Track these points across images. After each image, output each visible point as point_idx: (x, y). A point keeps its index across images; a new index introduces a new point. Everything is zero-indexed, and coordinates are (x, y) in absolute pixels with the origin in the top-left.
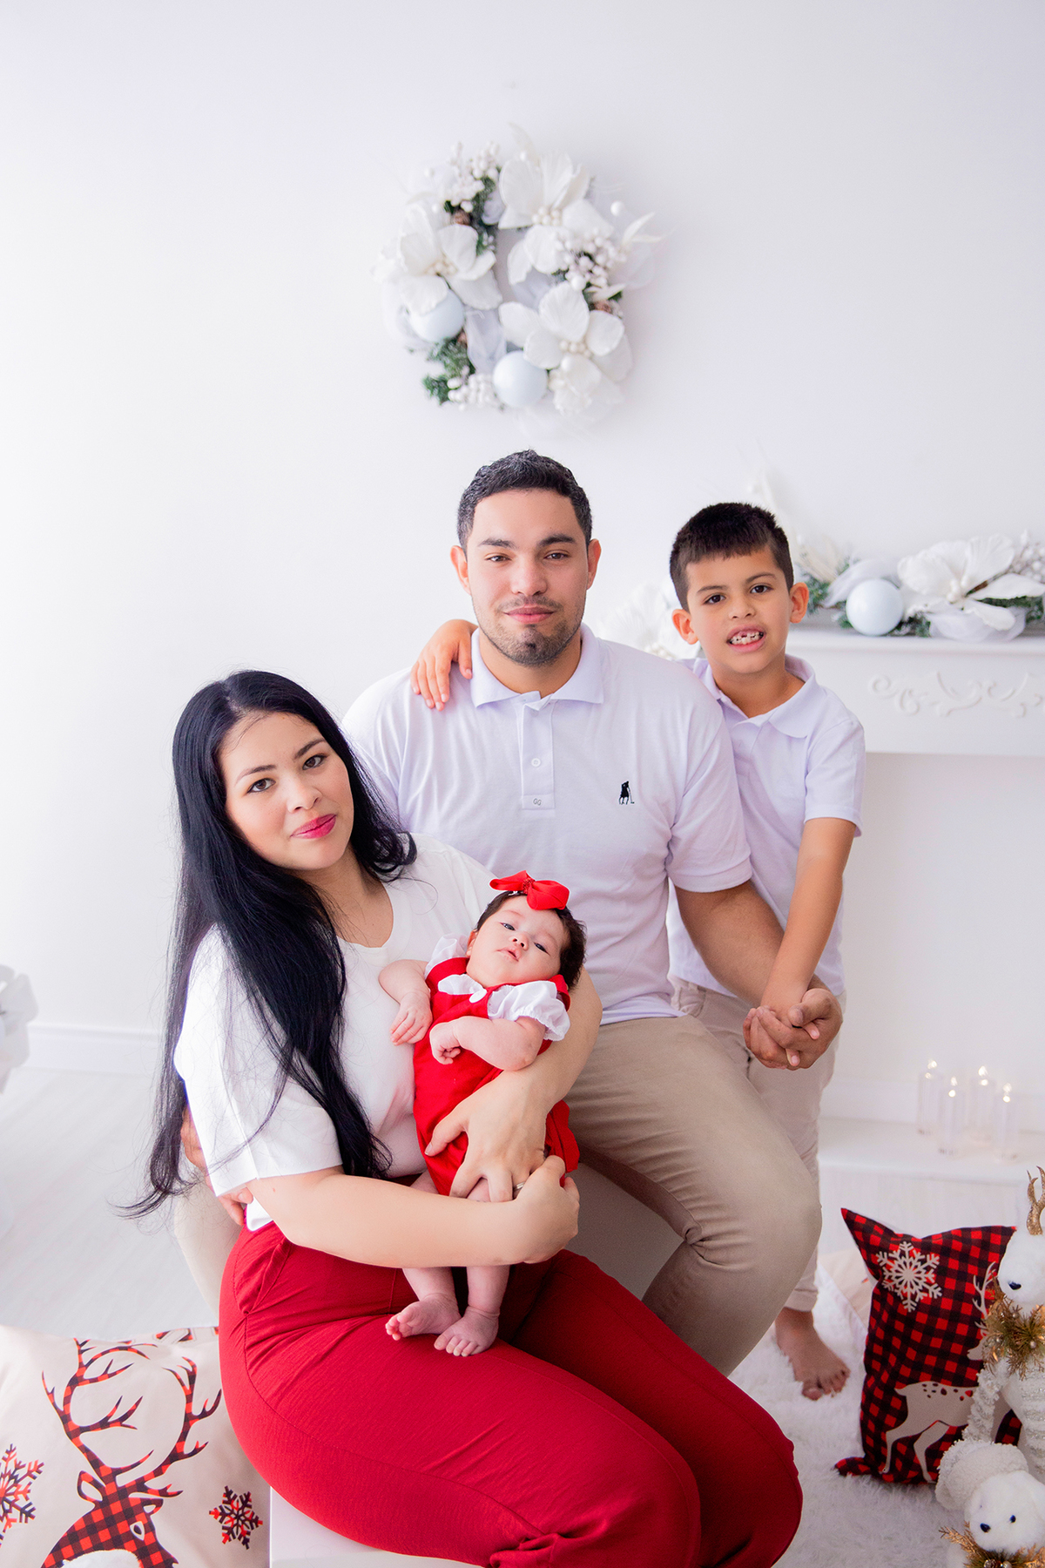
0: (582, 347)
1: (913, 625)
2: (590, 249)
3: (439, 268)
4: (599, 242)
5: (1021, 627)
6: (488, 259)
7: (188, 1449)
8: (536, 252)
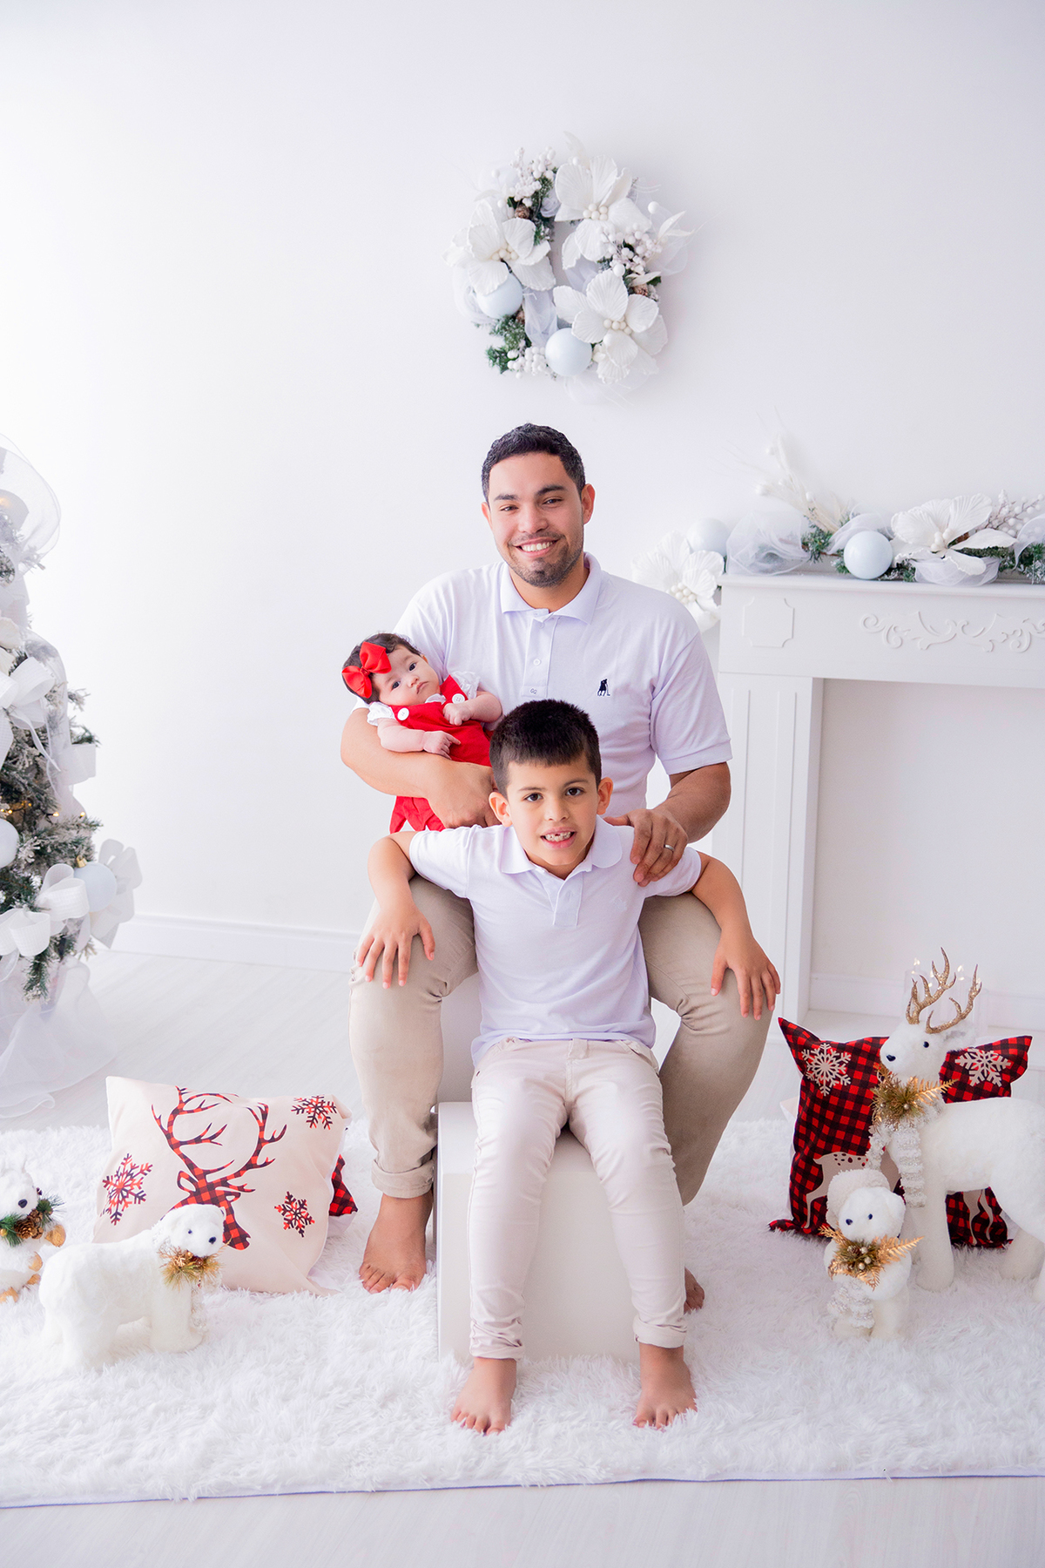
0: (624, 325)
1: (900, 571)
2: (631, 241)
3: (502, 254)
4: (637, 236)
5: (994, 573)
6: (545, 247)
7: (259, 1162)
8: (585, 243)
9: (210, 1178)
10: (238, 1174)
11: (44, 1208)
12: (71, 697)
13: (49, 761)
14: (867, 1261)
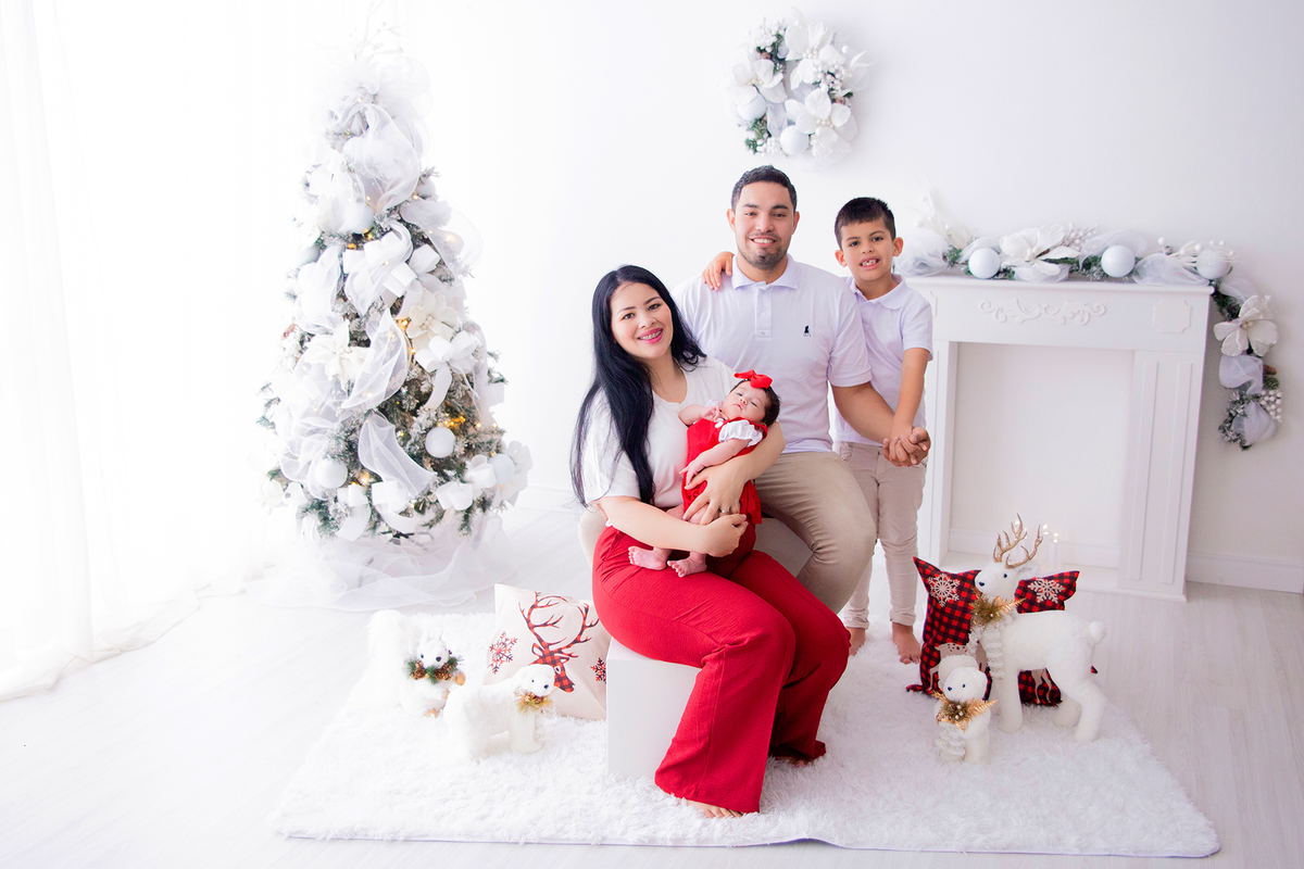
0: (828, 122)
1: (1005, 273)
2: (832, 71)
3: (753, 82)
4: (836, 67)
5: (1066, 274)
6: (780, 76)
7: (582, 639)
8: (803, 73)
9: (551, 648)
10: (568, 646)
11: (452, 662)
12: (491, 355)
13: (474, 393)
14: (961, 714)
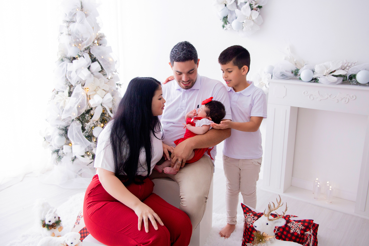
0: (251, 18)
1: (315, 80)
5: (341, 81)
11: (57, 223)
